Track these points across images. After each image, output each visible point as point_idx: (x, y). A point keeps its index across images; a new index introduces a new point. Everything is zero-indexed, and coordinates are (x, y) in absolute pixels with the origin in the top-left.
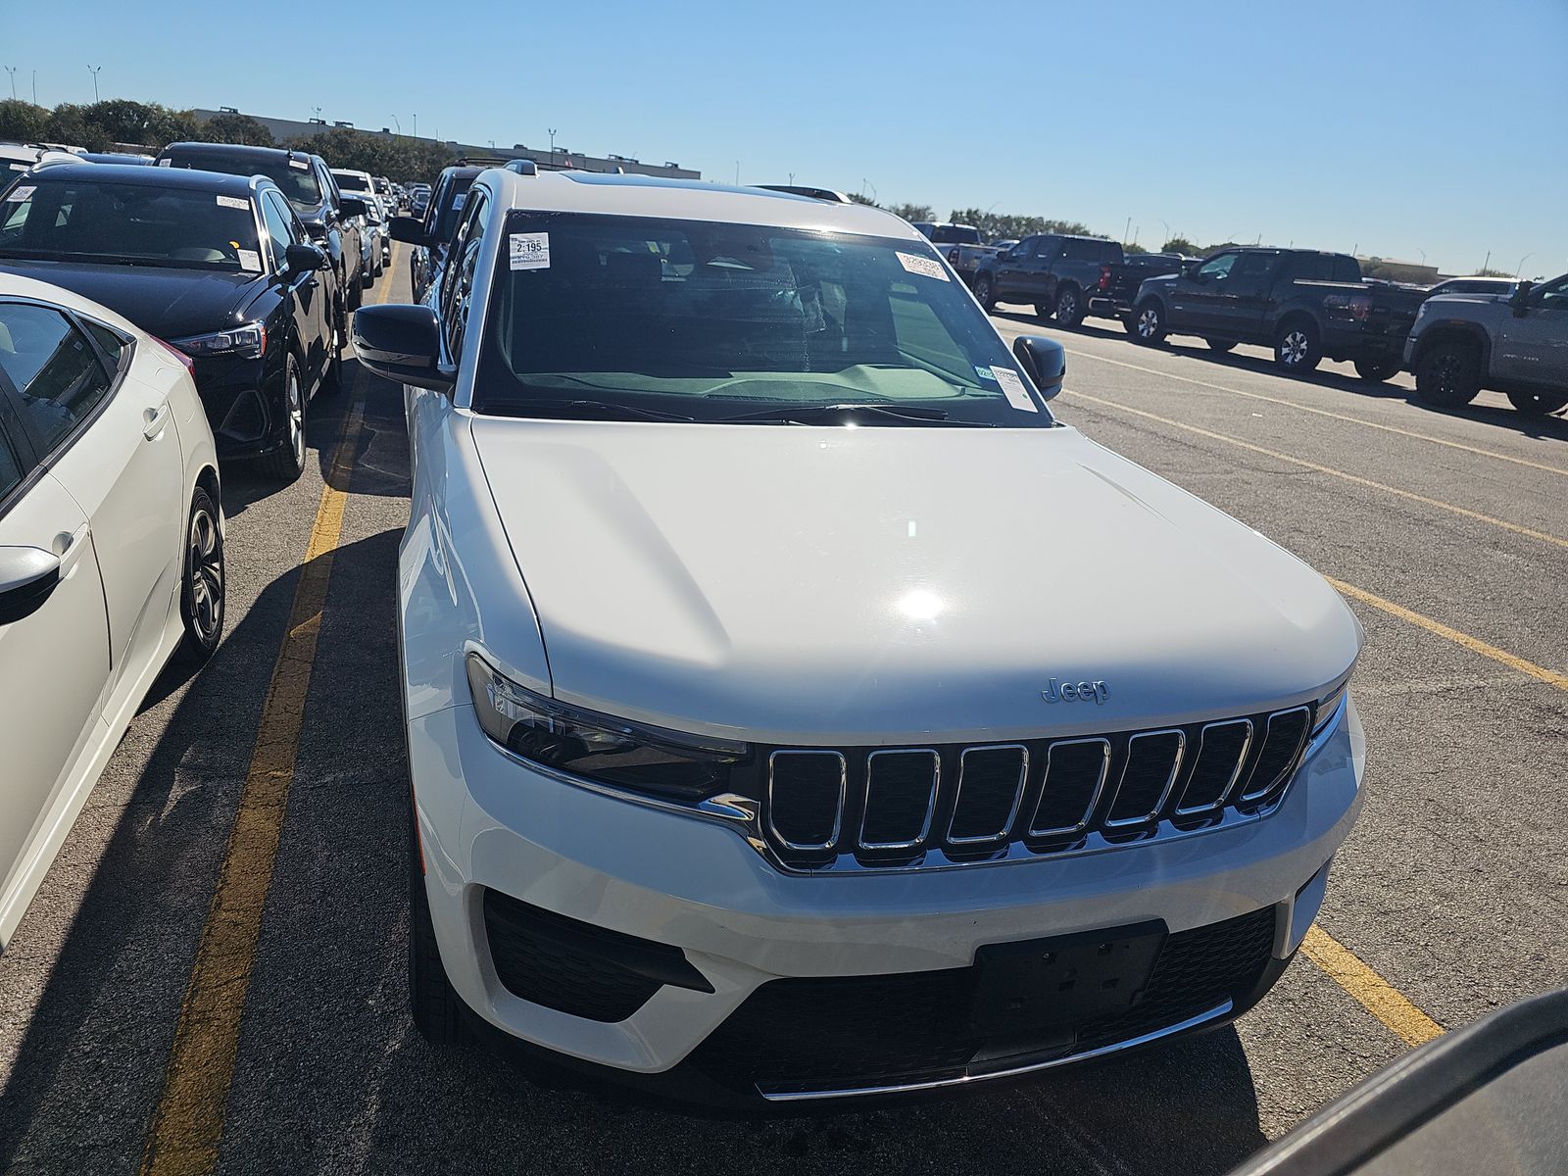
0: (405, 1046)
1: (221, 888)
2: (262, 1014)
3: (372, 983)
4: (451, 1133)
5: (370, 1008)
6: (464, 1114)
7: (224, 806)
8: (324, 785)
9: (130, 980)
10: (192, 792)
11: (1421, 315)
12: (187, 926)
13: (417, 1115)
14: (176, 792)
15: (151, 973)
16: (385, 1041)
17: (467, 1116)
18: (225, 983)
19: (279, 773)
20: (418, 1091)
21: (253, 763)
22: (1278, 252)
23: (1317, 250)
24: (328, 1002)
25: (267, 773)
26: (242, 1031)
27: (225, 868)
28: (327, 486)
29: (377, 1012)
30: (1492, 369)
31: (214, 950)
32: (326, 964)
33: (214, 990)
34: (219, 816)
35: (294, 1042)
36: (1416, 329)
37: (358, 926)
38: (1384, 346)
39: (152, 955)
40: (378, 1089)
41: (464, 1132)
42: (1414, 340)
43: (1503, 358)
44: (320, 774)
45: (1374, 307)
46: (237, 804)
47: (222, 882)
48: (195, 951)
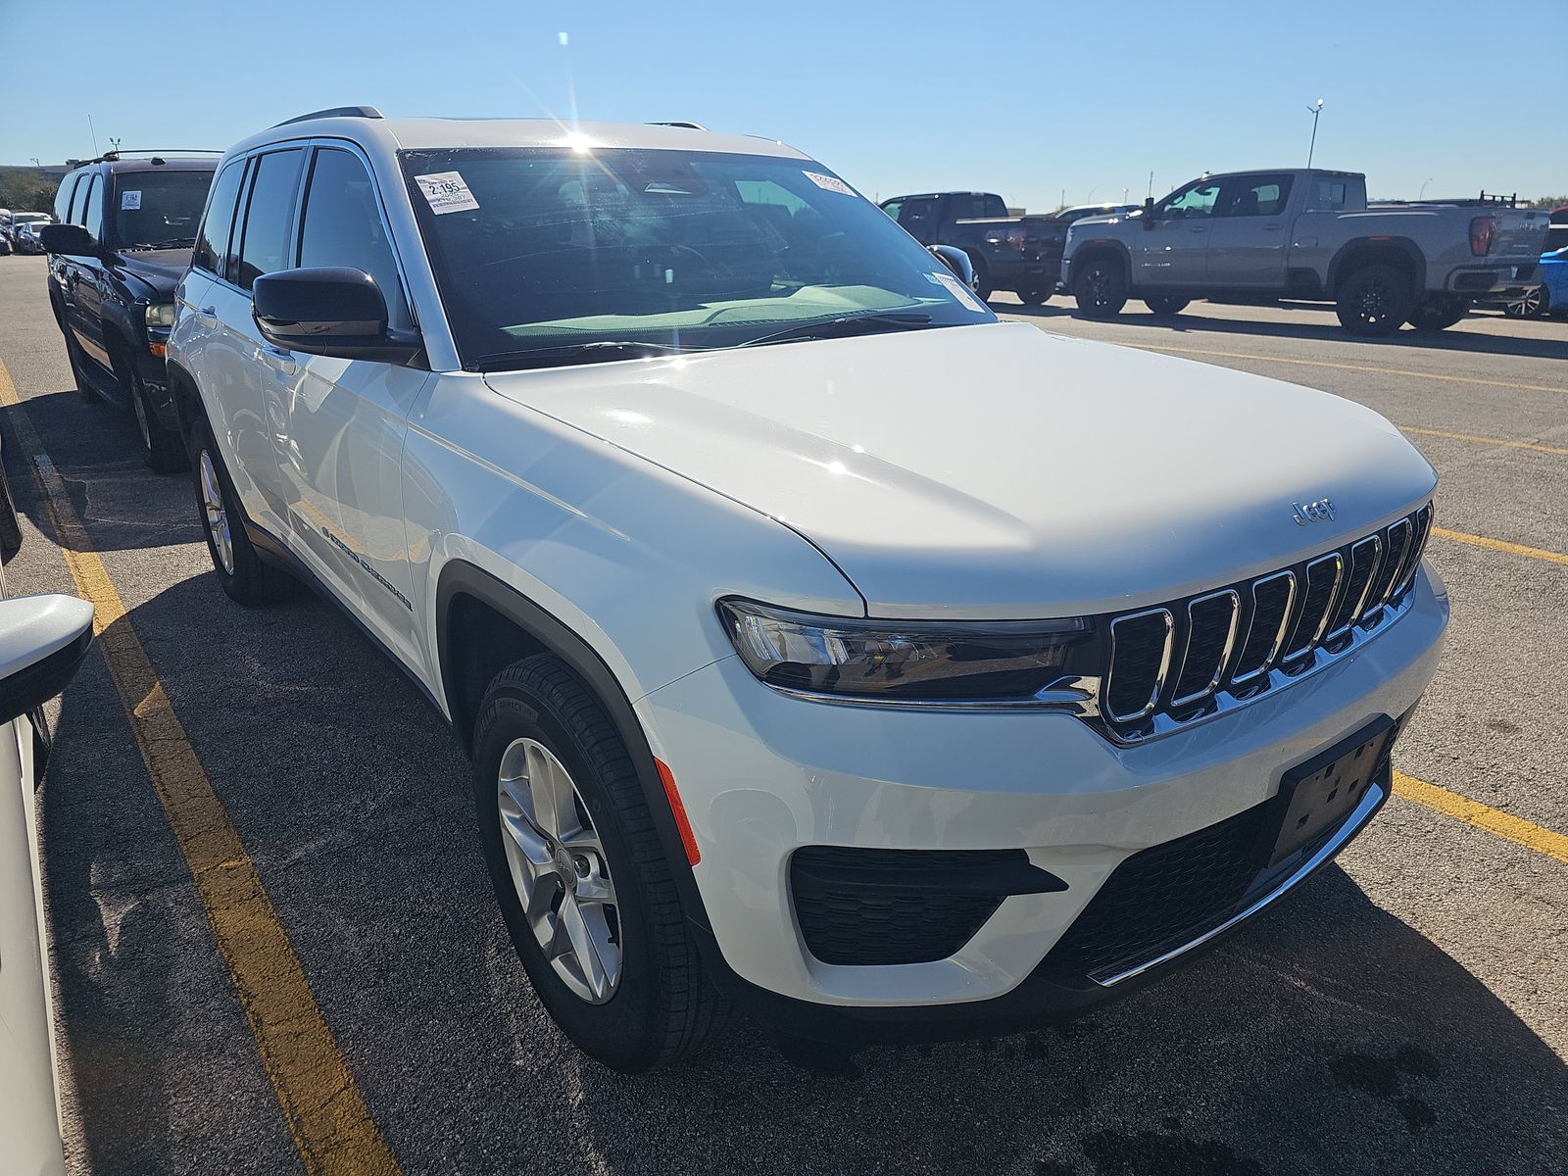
0: (589, 1094)
1: (249, 1004)
2: (400, 1116)
3: (507, 1042)
4: (701, 1159)
5: (522, 1069)
6: (701, 1135)
7: (186, 916)
8: (299, 862)
9: (204, 1136)
10: (132, 912)
11: (1069, 239)
12: (235, 1055)
13: (653, 1155)
14: (111, 918)
15: (226, 1120)
16: (562, 1093)
17: (707, 1136)
18: (331, 1100)
19: (232, 864)
20: (637, 1131)
21: (189, 861)
22: (937, 197)
23: (969, 191)
24: (469, 1079)
25: (214, 868)
26: (391, 1143)
27: (238, 980)
28: (65, 550)
29: (533, 1070)
30: (1135, 281)
31: (289, 1070)
32: (438, 1042)
33: (323, 1111)
34: (186, 927)
35: (459, 1132)
36: (1067, 253)
37: (446, 992)
38: (1040, 271)
39: (212, 1101)
40: (590, 1145)
41: (715, 1153)
42: (1068, 262)
43: (1141, 269)
44: (284, 853)
45: (1028, 237)
46: (202, 909)
47: (245, 997)
48: (265, 1077)
